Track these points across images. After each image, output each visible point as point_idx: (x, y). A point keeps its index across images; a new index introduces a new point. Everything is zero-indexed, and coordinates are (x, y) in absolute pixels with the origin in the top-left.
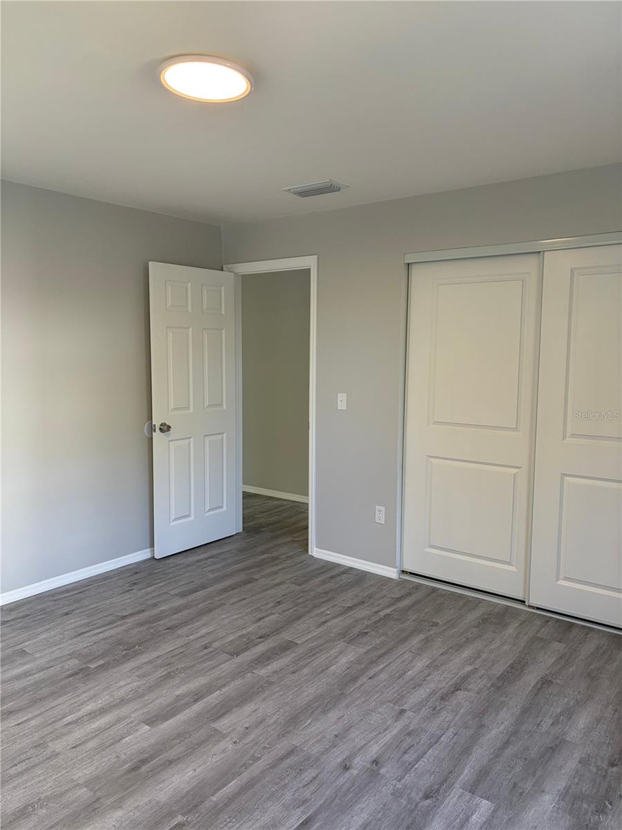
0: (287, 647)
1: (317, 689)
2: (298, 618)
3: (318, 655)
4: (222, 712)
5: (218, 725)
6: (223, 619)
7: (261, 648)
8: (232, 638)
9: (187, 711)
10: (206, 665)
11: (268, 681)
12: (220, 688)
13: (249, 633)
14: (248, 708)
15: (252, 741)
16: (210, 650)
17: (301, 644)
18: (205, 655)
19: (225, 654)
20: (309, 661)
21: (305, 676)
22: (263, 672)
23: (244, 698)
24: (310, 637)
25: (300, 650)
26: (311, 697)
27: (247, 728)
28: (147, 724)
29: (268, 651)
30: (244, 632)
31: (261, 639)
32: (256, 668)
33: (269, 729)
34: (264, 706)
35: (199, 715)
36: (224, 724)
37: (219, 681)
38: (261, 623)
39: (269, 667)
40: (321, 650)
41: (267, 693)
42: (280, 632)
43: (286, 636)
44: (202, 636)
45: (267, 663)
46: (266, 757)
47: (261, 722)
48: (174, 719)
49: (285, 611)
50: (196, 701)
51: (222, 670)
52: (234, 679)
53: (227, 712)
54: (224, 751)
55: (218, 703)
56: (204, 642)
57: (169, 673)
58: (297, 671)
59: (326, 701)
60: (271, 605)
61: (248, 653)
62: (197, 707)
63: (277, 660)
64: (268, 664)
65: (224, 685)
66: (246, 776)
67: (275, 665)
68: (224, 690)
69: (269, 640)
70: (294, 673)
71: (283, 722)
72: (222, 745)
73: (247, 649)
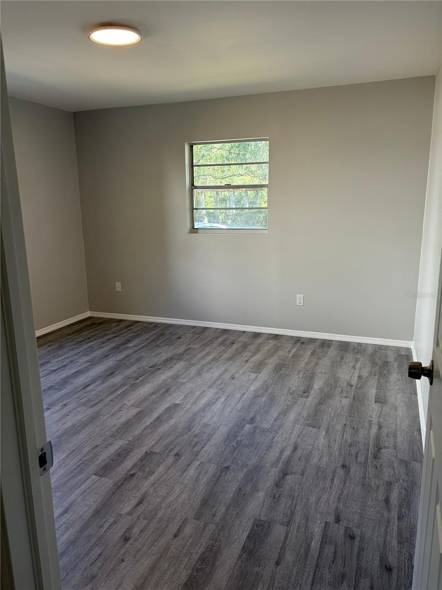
0: (105, 470)
1: (78, 437)
2: (97, 513)
3: (75, 467)
4: (139, 415)
5: (138, 410)
6: (182, 492)
7: (129, 463)
8: (161, 469)
9: (160, 412)
10: (168, 440)
11: (115, 437)
12: (147, 427)
13: (146, 478)
14: (123, 419)
15: (116, 406)
16: (172, 454)
17: (92, 475)
18: (173, 449)
19: (158, 452)
20: (84, 459)
21: (87, 445)
22: (120, 443)
23: (128, 425)
24: (83, 486)
25: (92, 468)
26: (83, 432)
27: (121, 410)
28: (177, 404)
29: (122, 461)
30: (152, 479)
31: (132, 473)
32: (127, 444)
33: (107, 412)
34: (114, 422)
35: (152, 411)
36: (135, 411)
37: (150, 431)
38: (139, 495)
39: (117, 447)
40: (72, 472)
41: (114, 429)
42: (114, 485)
43: (107, 483)
44: (189, 465)
45: (119, 451)
46: (107, 402)
47: (113, 414)
48: (165, 408)
49: (115, 522)
50: (158, 418)
51: (152, 438)
52: (141, 434)
53: (136, 416)
54: (129, 400)
55: (144, 418)
56: (183, 461)
57: (190, 431)
58: (94, 448)
59: (72, 431)
60: (136, 531)
61: (140, 456)
62: (155, 415)
63: (111, 455)
64: (118, 449)
65: (145, 429)
66: (115, 395)
67: (112, 450)
68: (144, 426)
69: (124, 473)
70: (97, 446)
71: (100, 416)
72: (131, 403)
73: (142, 460)
